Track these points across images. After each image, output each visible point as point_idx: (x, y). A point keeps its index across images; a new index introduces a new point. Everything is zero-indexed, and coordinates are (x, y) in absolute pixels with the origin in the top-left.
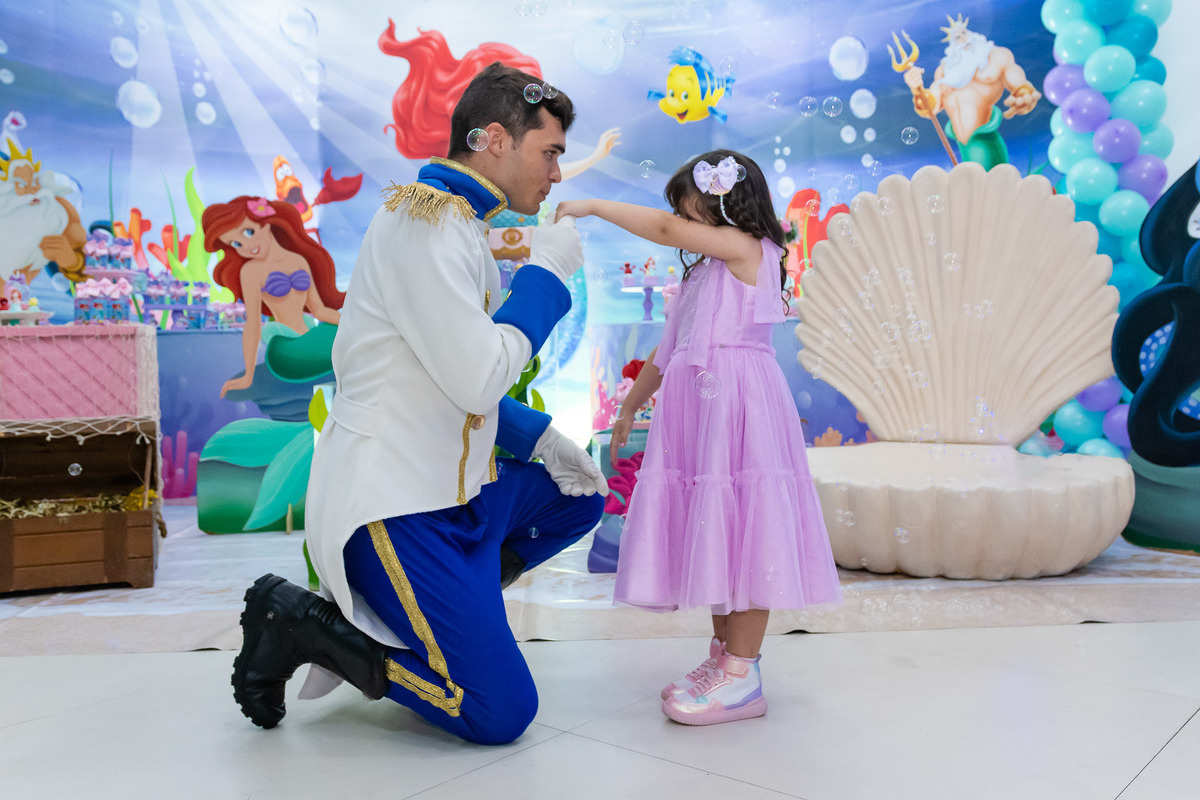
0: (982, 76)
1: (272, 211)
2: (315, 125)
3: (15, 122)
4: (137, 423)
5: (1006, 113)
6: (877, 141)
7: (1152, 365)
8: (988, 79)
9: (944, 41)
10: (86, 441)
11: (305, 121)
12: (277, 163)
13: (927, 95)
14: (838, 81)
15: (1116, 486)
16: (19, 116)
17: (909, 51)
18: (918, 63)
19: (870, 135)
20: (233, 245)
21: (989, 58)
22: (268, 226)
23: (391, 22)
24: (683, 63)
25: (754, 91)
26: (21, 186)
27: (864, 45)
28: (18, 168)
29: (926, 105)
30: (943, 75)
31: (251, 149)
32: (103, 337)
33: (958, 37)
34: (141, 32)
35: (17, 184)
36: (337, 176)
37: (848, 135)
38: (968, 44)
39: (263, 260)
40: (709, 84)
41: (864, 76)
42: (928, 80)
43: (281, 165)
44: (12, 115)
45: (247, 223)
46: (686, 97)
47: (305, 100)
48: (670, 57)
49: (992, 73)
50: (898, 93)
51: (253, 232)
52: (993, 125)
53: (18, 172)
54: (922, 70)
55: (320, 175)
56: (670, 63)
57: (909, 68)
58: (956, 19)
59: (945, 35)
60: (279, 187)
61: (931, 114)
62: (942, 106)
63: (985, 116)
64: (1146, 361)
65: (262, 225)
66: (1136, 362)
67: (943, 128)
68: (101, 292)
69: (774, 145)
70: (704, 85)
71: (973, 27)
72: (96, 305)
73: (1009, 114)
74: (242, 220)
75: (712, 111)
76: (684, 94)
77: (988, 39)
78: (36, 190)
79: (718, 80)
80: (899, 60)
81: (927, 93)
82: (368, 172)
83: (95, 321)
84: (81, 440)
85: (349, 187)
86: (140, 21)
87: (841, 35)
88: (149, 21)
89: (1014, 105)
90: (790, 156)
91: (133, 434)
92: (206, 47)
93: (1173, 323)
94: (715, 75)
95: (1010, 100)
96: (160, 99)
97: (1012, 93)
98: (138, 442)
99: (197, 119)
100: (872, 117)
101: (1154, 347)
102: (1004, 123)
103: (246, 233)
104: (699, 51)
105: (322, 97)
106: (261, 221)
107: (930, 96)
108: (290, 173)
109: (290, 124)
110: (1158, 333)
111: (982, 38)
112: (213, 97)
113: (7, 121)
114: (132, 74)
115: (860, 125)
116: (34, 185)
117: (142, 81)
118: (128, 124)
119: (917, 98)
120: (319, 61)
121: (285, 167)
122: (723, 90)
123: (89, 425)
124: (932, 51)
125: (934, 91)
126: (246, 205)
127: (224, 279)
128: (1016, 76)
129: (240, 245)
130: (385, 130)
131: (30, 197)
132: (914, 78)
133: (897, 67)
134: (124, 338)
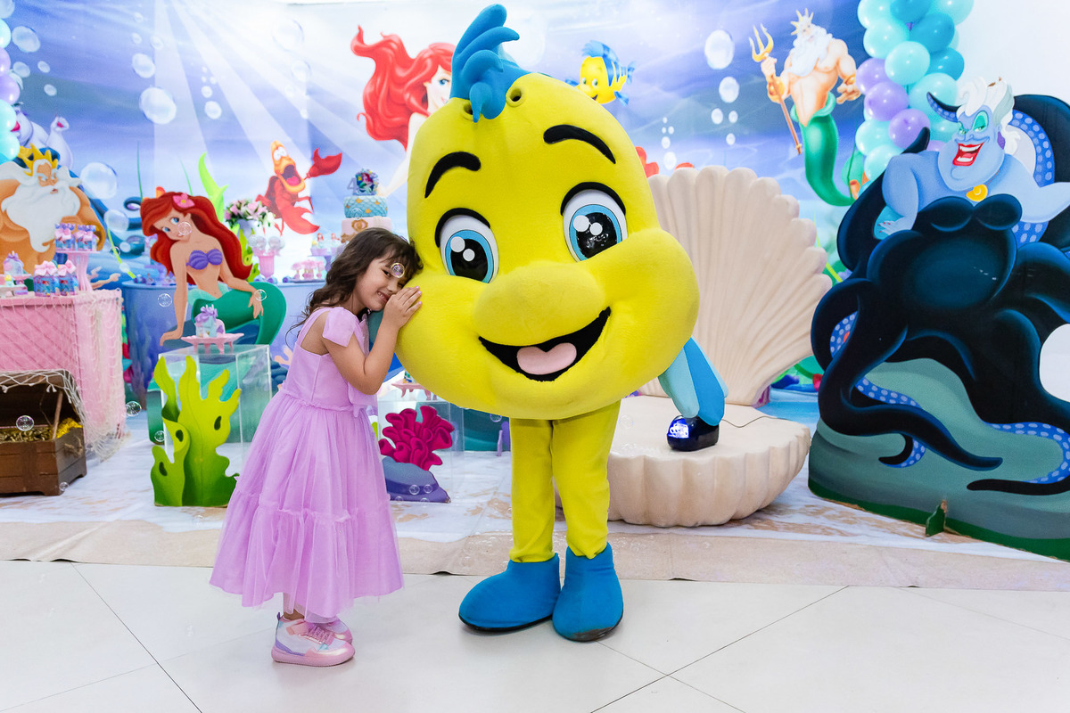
0: (821, 66)
1: (192, 204)
2: (304, 115)
3: (60, 125)
4: (47, 376)
5: (839, 99)
6: (740, 122)
7: (839, 347)
8: (826, 68)
9: (793, 34)
10: (9, 390)
11: (295, 111)
12: (274, 147)
13: (778, 83)
14: (711, 69)
15: (788, 449)
16: (63, 121)
17: (765, 43)
18: (773, 54)
19: (733, 117)
20: (164, 230)
21: (828, 49)
22: (189, 215)
23: (360, 28)
24: (593, 55)
25: (648, 78)
26: (43, 179)
27: (731, 37)
29: (777, 92)
30: (791, 65)
31: (251, 137)
32: (49, 306)
33: (804, 31)
34: (157, 48)
35: (40, 178)
36: (323, 156)
37: (717, 116)
38: (812, 37)
39: (186, 241)
40: (615, 72)
41: (730, 65)
42: (779, 69)
43: (277, 148)
44: (56, 120)
45: (174, 213)
46: (596, 84)
47: (297, 96)
48: (583, 50)
49: (829, 63)
50: (757, 80)
51: (178, 220)
52: (827, 110)
53: (40, 169)
54: (775, 60)
55: (310, 155)
56: (583, 55)
57: (765, 58)
58: (803, 14)
59: (794, 29)
60: (276, 165)
61: (780, 99)
62: (789, 92)
63: (822, 102)
64: (835, 344)
65: (185, 215)
66: (828, 344)
67: (789, 110)
68: (47, 272)
69: (664, 125)
70: (611, 73)
71: (816, 21)
72: (44, 282)
73: (841, 100)
74: (170, 211)
75: (618, 95)
76: (594, 82)
77: (828, 33)
78: (54, 182)
79: (622, 68)
80: (758, 52)
81: (778, 80)
82: (347, 152)
83: (44, 294)
84: (5, 389)
85: (332, 164)
86: (156, 39)
87: (714, 30)
88: (162, 38)
89: (846, 91)
90: (673, 134)
91: (44, 385)
92: (211, 58)
93: (856, 313)
94: (620, 64)
95: (842, 87)
96: (174, 100)
97: (845, 80)
98: (48, 390)
99: (206, 115)
100: (736, 101)
101: (841, 332)
102: (837, 107)
103: (173, 221)
104: (606, 44)
105: (310, 92)
106: (184, 211)
107: (781, 84)
108: (285, 155)
109: (284, 116)
110: (845, 321)
111: (823, 31)
112: (218, 96)
113: (54, 125)
114: (151, 82)
115: (726, 108)
116: (53, 178)
117: (159, 88)
118: (150, 122)
119: (770, 85)
120: (306, 63)
121: (281, 149)
122: (625, 77)
123: (12, 378)
124: (784, 42)
125: (783, 80)
126: (172, 199)
127: (159, 256)
128: (848, 65)
129: (169, 230)
130: (358, 117)
131: (50, 188)
132: (768, 67)
133: (756, 58)
134: (64, 307)
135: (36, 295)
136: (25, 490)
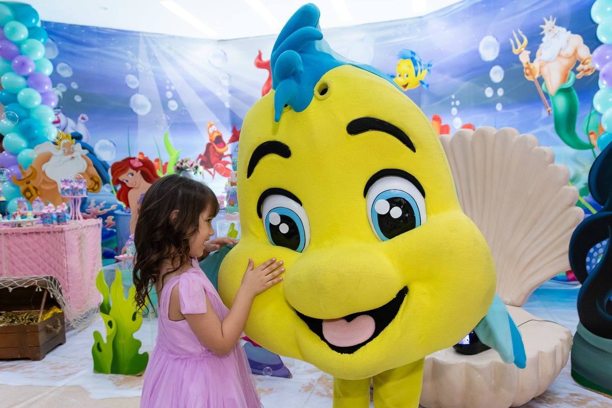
0: (563, 53)
1: (141, 164)
2: (227, 105)
3: (83, 118)
4: (36, 281)
5: (578, 75)
6: (505, 95)
7: (594, 267)
8: (567, 55)
9: (542, 33)
10: (13, 290)
11: (221, 104)
12: (209, 125)
13: (532, 67)
14: (484, 62)
15: (554, 353)
16: (85, 116)
17: (522, 41)
18: (527, 48)
19: (500, 92)
20: (124, 181)
21: (568, 41)
22: (139, 172)
23: (260, 52)
24: (405, 58)
25: (441, 70)
26: (66, 151)
27: (497, 39)
28: (64, 144)
29: (531, 73)
30: (541, 55)
31: (196, 120)
32: (49, 233)
33: (550, 31)
34: (140, 71)
35: (64, 150)
36: (239, 130)
37: (489, 92)
38: (556, 34)
39: (137, 188)
40: (419, 68)
41: (497, 58)
42: (532, 58)
43: (211, 126)
44: (81, 116)
45: (131, 170)
46: (407, 76)
47: (222, 94)
48: (398, 55)
49: (569, 51)
50: (516, 66)
51: (133, 175)
52: (569, 83)
54: (529, 52)
55: (231, 129)
56: (398, 59)
57: (522, 51)
58: (549, 20)
59: (542, 30)
60: (210, 136)
61: (534, 78)
62: (540, 73)
63: (565, 78)
64: (590, 264)
65: (137, 171)
66: (584, 264)
67: (541, 85)
68: (49, 211)
69: (452, 100)
70: (417, 68)
71: (558, 24)
72: (47, 217)
73: (580, 76)
74: (128, 169)
75: (422, 82)
76: (406, 75)
77: (568, 30)
78: (72, 153)
79: (424, 65)
80: (516, 47)
81: (532, 65)
83: (46, 224)
84: (11, 289)
86: (139, 66)
87: (485, 35)
88: (143, 65)
89: (583, 70)
90: (459, 105)
91: (34, 287)
92: (171, 74)
93: (608, 239)
94: (422, 63)
95: (580, 67)
96: (150, 101)
97: (582, 62)
98: (37, 290)
99: (168, 109)
100: (501, 82)
101: (595, 254)
102: (576, 80)
103: (130, 176)
104: (413, 50)
105: (231, 92)
106: (136, 169)
107: (534, 68)
108: (216, 130)
109: (215, 106)
110: (598, 245)
111: (564, 30)
112: (176, 97)
113: (80, 118)
114: (136, 91)
115: (495, 86)
116: (71, 150)
117: (141, 94)
118: (136, 114)
119: (526, 69)
120: (228, 75)
121: (213, 127)
122: (426, 71)
123: (15, 282)
124: (535, 39)
125: (536, 65)
126: (130, 162)
127: (121, 198)
128: (584, 51)
129: (127, 181)
131: (70, 156)
132: (524, 57)
133: (515, 51)
134: (57, 233)
135: (44, 225)
136: (19, 357)
